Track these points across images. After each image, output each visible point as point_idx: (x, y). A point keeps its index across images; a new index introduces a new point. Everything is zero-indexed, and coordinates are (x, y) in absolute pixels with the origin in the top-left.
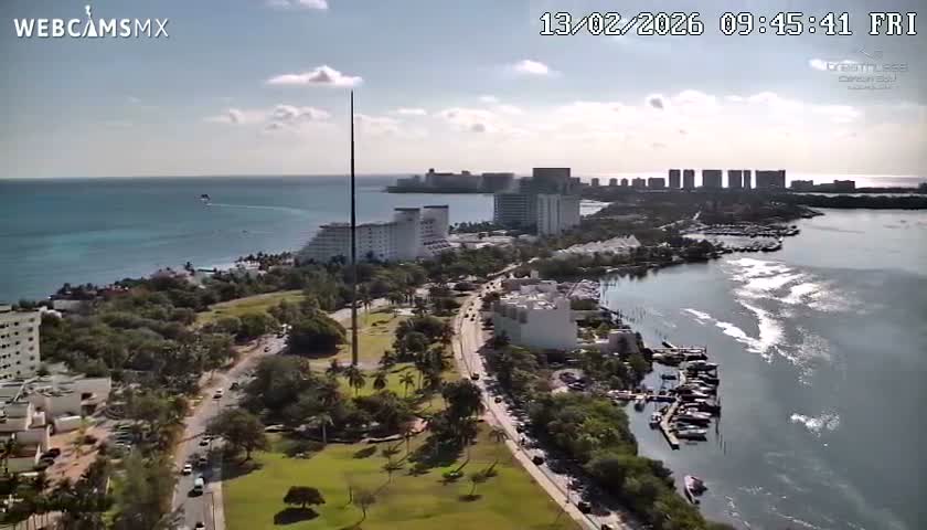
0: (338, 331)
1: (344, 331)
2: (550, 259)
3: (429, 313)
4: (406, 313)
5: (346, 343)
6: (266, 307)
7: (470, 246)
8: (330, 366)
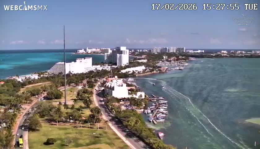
0: (61, 94)
1: (62, 94)
2: (120, 72)
3: (87, 87)
4: (80, 87)
5: (63, 97)
6: (40, 87)
7: (98, 69)
8: (59, 104)
